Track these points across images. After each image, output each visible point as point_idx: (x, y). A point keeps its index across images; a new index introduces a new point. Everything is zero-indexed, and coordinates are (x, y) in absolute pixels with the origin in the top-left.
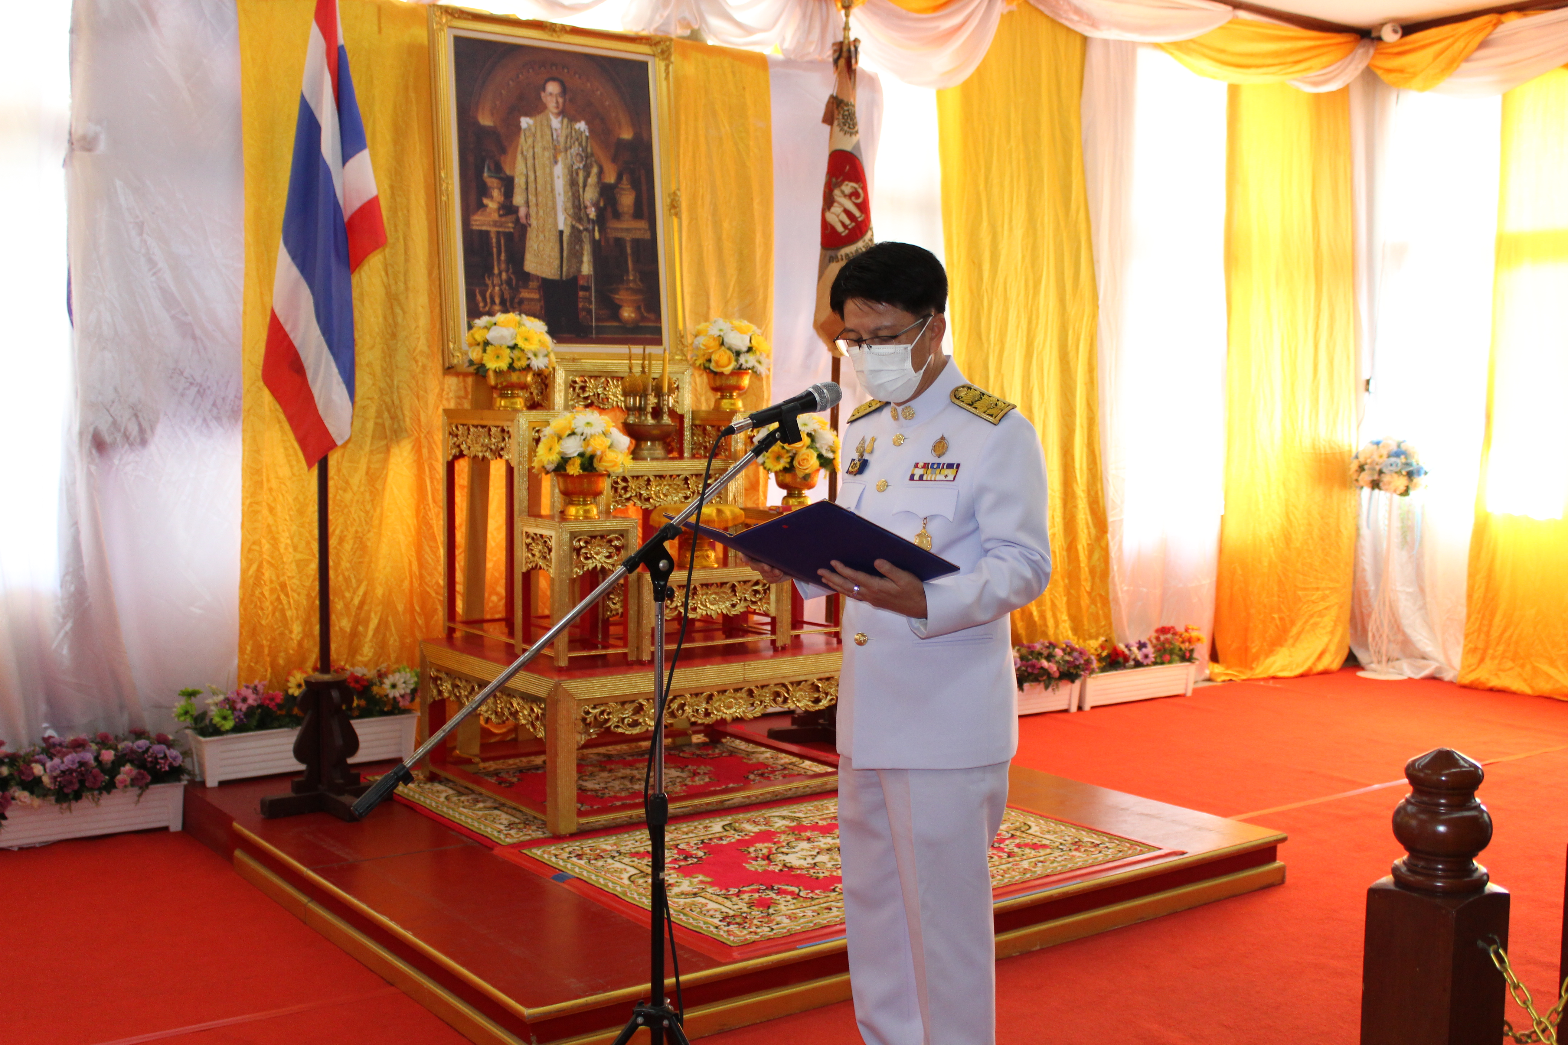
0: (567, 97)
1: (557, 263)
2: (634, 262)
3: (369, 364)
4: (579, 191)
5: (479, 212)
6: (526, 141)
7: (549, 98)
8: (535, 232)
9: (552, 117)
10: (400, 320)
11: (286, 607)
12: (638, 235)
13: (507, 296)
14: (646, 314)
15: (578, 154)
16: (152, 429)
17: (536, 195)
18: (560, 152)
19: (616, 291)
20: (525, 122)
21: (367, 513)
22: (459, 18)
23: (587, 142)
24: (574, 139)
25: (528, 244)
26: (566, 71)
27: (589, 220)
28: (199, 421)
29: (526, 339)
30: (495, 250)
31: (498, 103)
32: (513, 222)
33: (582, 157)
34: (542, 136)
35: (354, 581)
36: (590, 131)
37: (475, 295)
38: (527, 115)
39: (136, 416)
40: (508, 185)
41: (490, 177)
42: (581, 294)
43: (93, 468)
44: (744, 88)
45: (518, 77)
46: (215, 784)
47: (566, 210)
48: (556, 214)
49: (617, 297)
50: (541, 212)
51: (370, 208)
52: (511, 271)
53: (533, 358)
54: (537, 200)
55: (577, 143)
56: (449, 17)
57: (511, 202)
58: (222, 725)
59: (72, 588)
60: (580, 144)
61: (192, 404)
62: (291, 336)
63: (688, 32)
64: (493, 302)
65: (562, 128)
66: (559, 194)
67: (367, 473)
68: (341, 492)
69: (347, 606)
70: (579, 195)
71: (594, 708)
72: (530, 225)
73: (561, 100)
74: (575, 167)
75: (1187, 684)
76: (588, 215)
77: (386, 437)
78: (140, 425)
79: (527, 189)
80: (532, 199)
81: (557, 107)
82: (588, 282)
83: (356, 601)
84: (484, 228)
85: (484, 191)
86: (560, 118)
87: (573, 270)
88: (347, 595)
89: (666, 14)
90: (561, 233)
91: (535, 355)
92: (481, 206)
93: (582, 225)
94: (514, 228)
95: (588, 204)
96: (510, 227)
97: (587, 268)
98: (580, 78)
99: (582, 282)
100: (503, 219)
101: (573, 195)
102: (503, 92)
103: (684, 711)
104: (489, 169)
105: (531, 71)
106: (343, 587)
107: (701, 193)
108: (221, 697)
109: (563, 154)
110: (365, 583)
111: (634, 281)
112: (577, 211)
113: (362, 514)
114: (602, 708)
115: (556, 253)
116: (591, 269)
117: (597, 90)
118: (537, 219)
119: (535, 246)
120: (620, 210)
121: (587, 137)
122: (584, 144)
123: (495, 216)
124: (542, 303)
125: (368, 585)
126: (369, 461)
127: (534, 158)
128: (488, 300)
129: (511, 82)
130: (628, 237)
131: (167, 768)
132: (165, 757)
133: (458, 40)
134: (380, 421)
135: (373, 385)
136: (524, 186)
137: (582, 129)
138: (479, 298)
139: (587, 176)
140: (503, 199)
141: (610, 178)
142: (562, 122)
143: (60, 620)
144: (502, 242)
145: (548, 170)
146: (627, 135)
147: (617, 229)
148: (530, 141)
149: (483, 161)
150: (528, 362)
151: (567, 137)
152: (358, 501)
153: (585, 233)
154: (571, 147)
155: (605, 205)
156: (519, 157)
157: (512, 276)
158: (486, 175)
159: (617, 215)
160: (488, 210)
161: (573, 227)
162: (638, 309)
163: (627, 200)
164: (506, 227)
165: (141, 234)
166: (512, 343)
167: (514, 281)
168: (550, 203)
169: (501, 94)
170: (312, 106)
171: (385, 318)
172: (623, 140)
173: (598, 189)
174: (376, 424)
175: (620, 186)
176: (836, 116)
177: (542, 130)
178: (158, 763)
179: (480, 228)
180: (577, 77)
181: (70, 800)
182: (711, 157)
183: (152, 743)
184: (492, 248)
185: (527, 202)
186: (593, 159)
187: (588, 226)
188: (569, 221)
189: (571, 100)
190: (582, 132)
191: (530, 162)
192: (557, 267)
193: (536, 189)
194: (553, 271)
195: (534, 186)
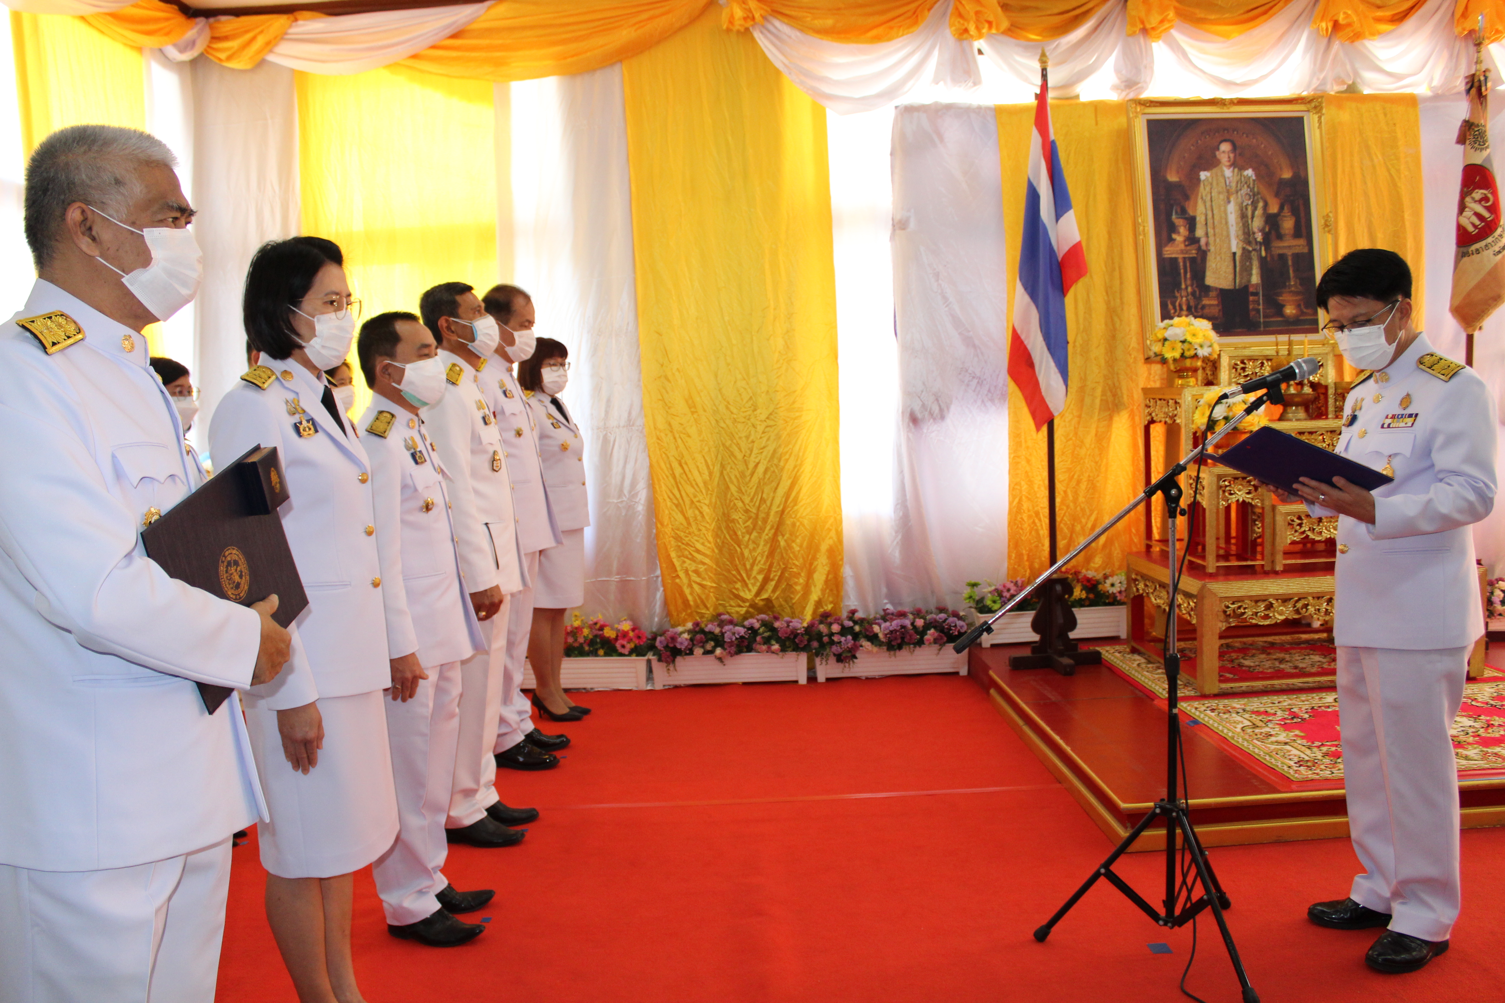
0: (1237, 152)
1: (1231, 277)
2: (1294, 271)
3: (1096, 358)
4: (1248, 222)
5: (1170, 244)
6: (1205, 189)
7: (1222, 155)
8: (1213, 255)
9: (1225, 169)
10: (1117, 325)
11: (1040, 528)
12: (1297, 250)
13: (1192, 303)
14: (1305, 310)
15: (1247, 194)
16: (948, 408)
17: (1214, 228)
18: (1233, 194)
19: (1280, 294)
20: (1203, 175)
21: (1096, 463)
22: (1149, 106)
23: (1254, 185)
24: (1243, 183)
25: (1208, 264)
26: (1235, 133)
27: (1256, 242)
28: (979, 402)
29: (1194, 335)
30: (1182, 271)
31: (1182, 163)
32: (1196, 250)
33: (1250, 196)
34: (1217, 184)
35: (1087, 510)
36: (1256, 176)
37: (1167, 305)
38: (1205, 170)
39: (937, 400)
40: (1192, 223)
41: (1177, 218)
42: (1251, 298)
43: (911, 435)
44: (1395, 125)
45: (1197, 143)
46: (988, 646)
47: (1237, 236)
48: (1230, 241)
49: (1281, 298)
50: (1218, 240)
51: (1076, 251)
52: (1195, 285)
53: (1199, 348)
54: (1214, 231)
55: (1245, 186)
56: (1143, 107)
57: (1194, 235)
58: (992, 607)
59: (901, 514)
60: (1248, 187)
61: (974, 391)
62: (1026, 343)
63: (1344, 88)
64: (1181, 309)
65: (1233, 176)
66: (1232, 226)
67: (1096, 435)
68: (1078, 449)
69: (1083, 528)
70: (1248, 225)
71: (1233, 603)
72: (1209, 250)
73: (1232, 155)
74: (1245, 204)
76: (1255, 239)
77: (1109, 409)
78: (940, 406)
79: (1206, 224)
80: (1211, 232)
81: (1229, 161)
82: (1256, 289)
83: (1089, 525)
84: (1173, 256)
85: (1172, 228)
86: (1231, 169)
87: (1244, 281)
88: (1084, 521)
89: (1322, 77)
90: (1234, 254)
91: (1201, 346)
92: (1171, 240)
93: (1251, 246)
94: (1197, 254)
95: (1256, 230)
96: (1193, 253)
97: (1255, 278)
98: (1247, 137)
99: (1251, 290)
100: (1188, 248)
101: (1243, 224)
102: (1186, 155)
103: (1307, 609)
104: (1176, 213)
105: (1207, 137)
106: (1080, 515)
107: (1357, 212)
108: (993, 588)
109: (1234, 195)
110: (1096, 512)
111: (1295, 285)
112: (1247, 236)
113: (1093, 464)
114: (1240, 604)
115: (1230, 269)
116: (1259, 279)
117: (1262, 144)
118: (1215, 246)
119: (1214, 265)
120: (1283, 232)
121: (1254, 181)
122: (1251, 186)
123: (1182, 246)
124: (1220, 308)
125: (1098, 514)
126: (1097, 427)
127: (1211, 201)
128: (1178, 308)
130: (1289, 252)
131: (957, 633)
132: (955, 626)
133: (1150, 123)
134: (1104, 398)
135: (1099, 373)
136: (1204, 222)
137: (1250, 175)
138: (1170, 305)
139: (1255, 209)
140: (1187, 233)
141: (1274, 209)
142: (1233, 172)
143: (894, 534)
144: (1188, 265)
145: (1222, 208)
146: (1287, 175)
147: (1279, 248)
148: (1208, 189)
149: (1172, 206)
150: (1195, 352)
151: (1237, 183)
152: (1090, 455)
153: (1253, 253)
154: (1241, 190)
155: (1270, 230)
156: (1200, 202)
157: (1196, 289)
158: (1174, 217)
159: (1280, 237)
160: (1176, 242)
161: (1244, 249)
162: (1298, 306)
163: (1288, 224)
164: (1190, 254)
165: (937, 280)
166: (1182, 339)
167: (1198, 293)
168: (1225, 233)
169: (1184, 157)
170: (1035, 184)
171: (1106, 325)
172: (1284, 179)
173: (1264, 219)
174: (1101, 400)
175: (1282, 214)
176: (1468, 137)
177: (1217, 180)
178: (951, 630)
179: (1170, 256)
180: (1245, 136)
181: (895, 650)
182: (1365, 183)
183: (949, 616)
184: (1180, 270)
185: (1207, 234)
186: (1259, 196)
187: (1256, 247)
188: (1241, 244)
189: (1240, 154)
190: (1249, 177)
191: (1208, 204)
192: (1231, 280)
193: (1214, 223)
194: (1228, 283)
195: (1212, 221)
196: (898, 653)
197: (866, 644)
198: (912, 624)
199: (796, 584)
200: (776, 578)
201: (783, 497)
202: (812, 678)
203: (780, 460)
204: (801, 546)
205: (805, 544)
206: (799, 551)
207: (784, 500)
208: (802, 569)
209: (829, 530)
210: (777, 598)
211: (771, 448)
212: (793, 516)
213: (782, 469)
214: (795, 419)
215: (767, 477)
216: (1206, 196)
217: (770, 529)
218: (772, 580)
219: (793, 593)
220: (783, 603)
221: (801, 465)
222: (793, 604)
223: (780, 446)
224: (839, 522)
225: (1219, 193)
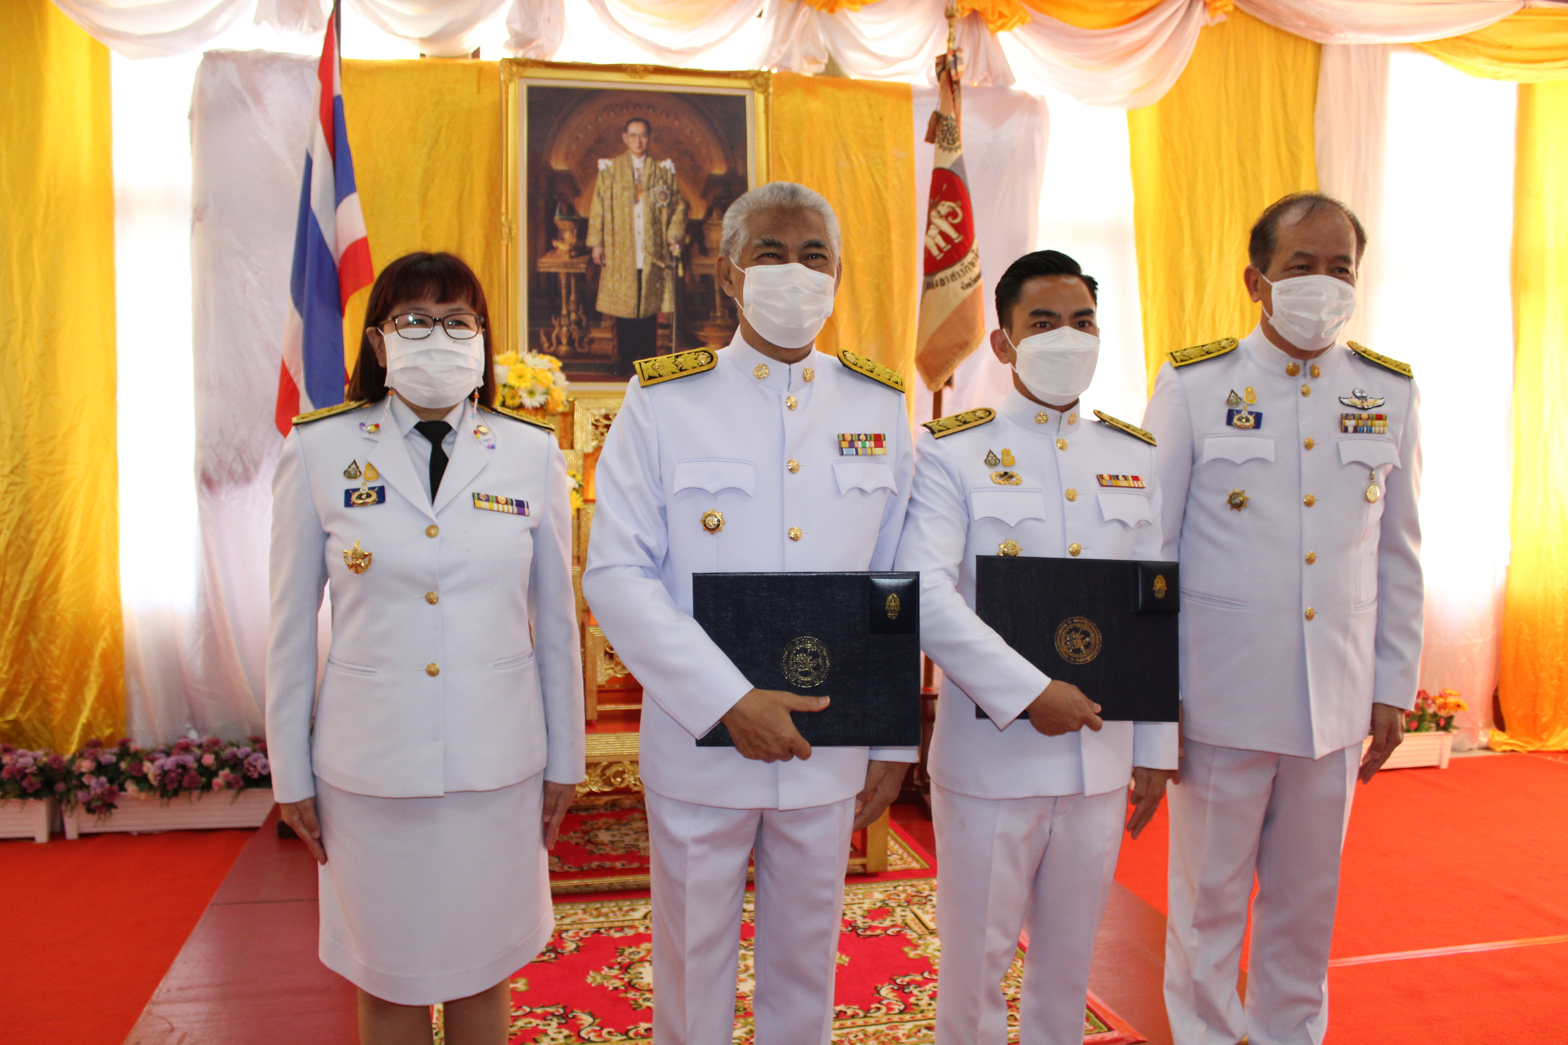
0: (652, 136)
1: (634, 301)
4: (661, 229)
5: (548, 255)
6: (603, 182)
7: (631, 139)
8: (610, 272)
9: (634, 157)
13: (576, 336)
15: (662, 192)
16: (256, 467)
17: (613, 235)
18: (642, 191)
19: (701, 328)
20: (603, 164)
22: (531, 67)
23: (673, 180)
24: (658, 177)
25: (602, 284)
26: (651, 110)
27: (672, 257)
30: (564, 291)
31: (573, 147)
32: (586, 263)
33: (666, 195)
34: (622, 177)
36: (676, 169)
37: (539, 337)
38: (605, 156)
39: (240, 456)
41: (562, 220)
42: (660, 332)
43: (205, 502)
44: (881, 119)
45: (597, 120)
47: (646, 248)
48: (634, 253)
49: (701, 333)
50: (618, 252)
52: (581, 311)
54: (613, 239)
55: (661, 182)
56: (521, 69)
57: (585, 243)
60: (665, 183)
63: (821, 68)
64: (559, 342)
65: (644, 168)
66: (639, 233)
70: (662, 233)
72: (605, 265)
73: (644, 140)
74: (658, 205)
75: (1441, 755)
76: (671, 253)
78: (244, 464)
79: (603, 229)
80: (608, 239)
81: (640, 147)
82: (668, 319)
84: (553, 270)
85: (554, 233)
86: (643, 158)
87: (651, 310)
90: (640, 272)
92: (550, 248)
93: (664, 262)
94: (587, 269)
95: (672, 241)
96: (582, 267)
97: (668, 306)
98: (667, 116)
99: (661, 320)
100: (575, 260)
101: (655, 233)
102: (580, 135)
104: (561, 212)
105: (612, 113)
109: (645, 193)
111: (722, 317)
112: (658, 248)
115: (633, 292)
116: (673, 306)
117: (687, 127)
118: (613, 259)
119: (610, 286)
120: (708, 245)
121: (673, 175)
122: (669, 181)
123: (566, 258)
124: (615, 342)
127: (612, 199)
128: (554, 341)
129: (589, 127)
131: (257, 776)
132: (256, 766)
133: (532, 90)
136: (599, 227)
137: (668, 167)
138: (543, 339)
139: (672, 212)
140: (574, 240)
141: (698, 214)
142: (645, 162)
143: (194, 635)
144: (573, 283)
145: (627, 209)
146: (719, 170)
147: (704, 266)
148: (608, 182)
149: (555, 203)
151: (650, 176)
153: (667, 271)
154: (654, 186)
156: (595, 199)
157: (583, 317)
158: (557, 217)
160: (558, 252)
161: (653, 265)
164: (576, 268)
167: (584, 321)
168: (628, 243)
169: (577, 138)
172: (716, 175)
173: (684, 226)
175: (710, 222)
176: (938, 133)
177: (622, 171)
178: (249, 770)
179: (548, 270)
180: (664, 115)
181: (169, 798)
182: (841, 191)
183: (254, 751)
184: (561, 289)
185: (602, 244)
186: (679, 196)
187: (671, 264)
188: (650, 259)
189: (656, 139)
190: (667, 171)
191: (607, 203)
192: (633, 305)
193: (613, 229)
194: (628, 310)
195: (610, 226)
196: (174, 801)
197: (131, 788)
198: (199, 760)
199: (56, 700)
200: (27, 692)
201: (34, 581)
202: (57, 834)
203: (29, 531)
204: (62, 649)
205: (67, 647)
206: (60, 656)
207: (35, 585)
208: (64, 681)
209: (104, 628)
210: (29, 720)
211: (16, 513)
212: (51, 607)
213: (34, 543)
214: (55, 474)
215: (11, 553)
216: (605, 192)
217: (15, 625)
218: (20, 695)
219: (52, 713)
220: (39, 726)
221: (63, 538)
222: (54, 727)
223: (29, 512)
224: (117, 616)
225: (624, 189)
